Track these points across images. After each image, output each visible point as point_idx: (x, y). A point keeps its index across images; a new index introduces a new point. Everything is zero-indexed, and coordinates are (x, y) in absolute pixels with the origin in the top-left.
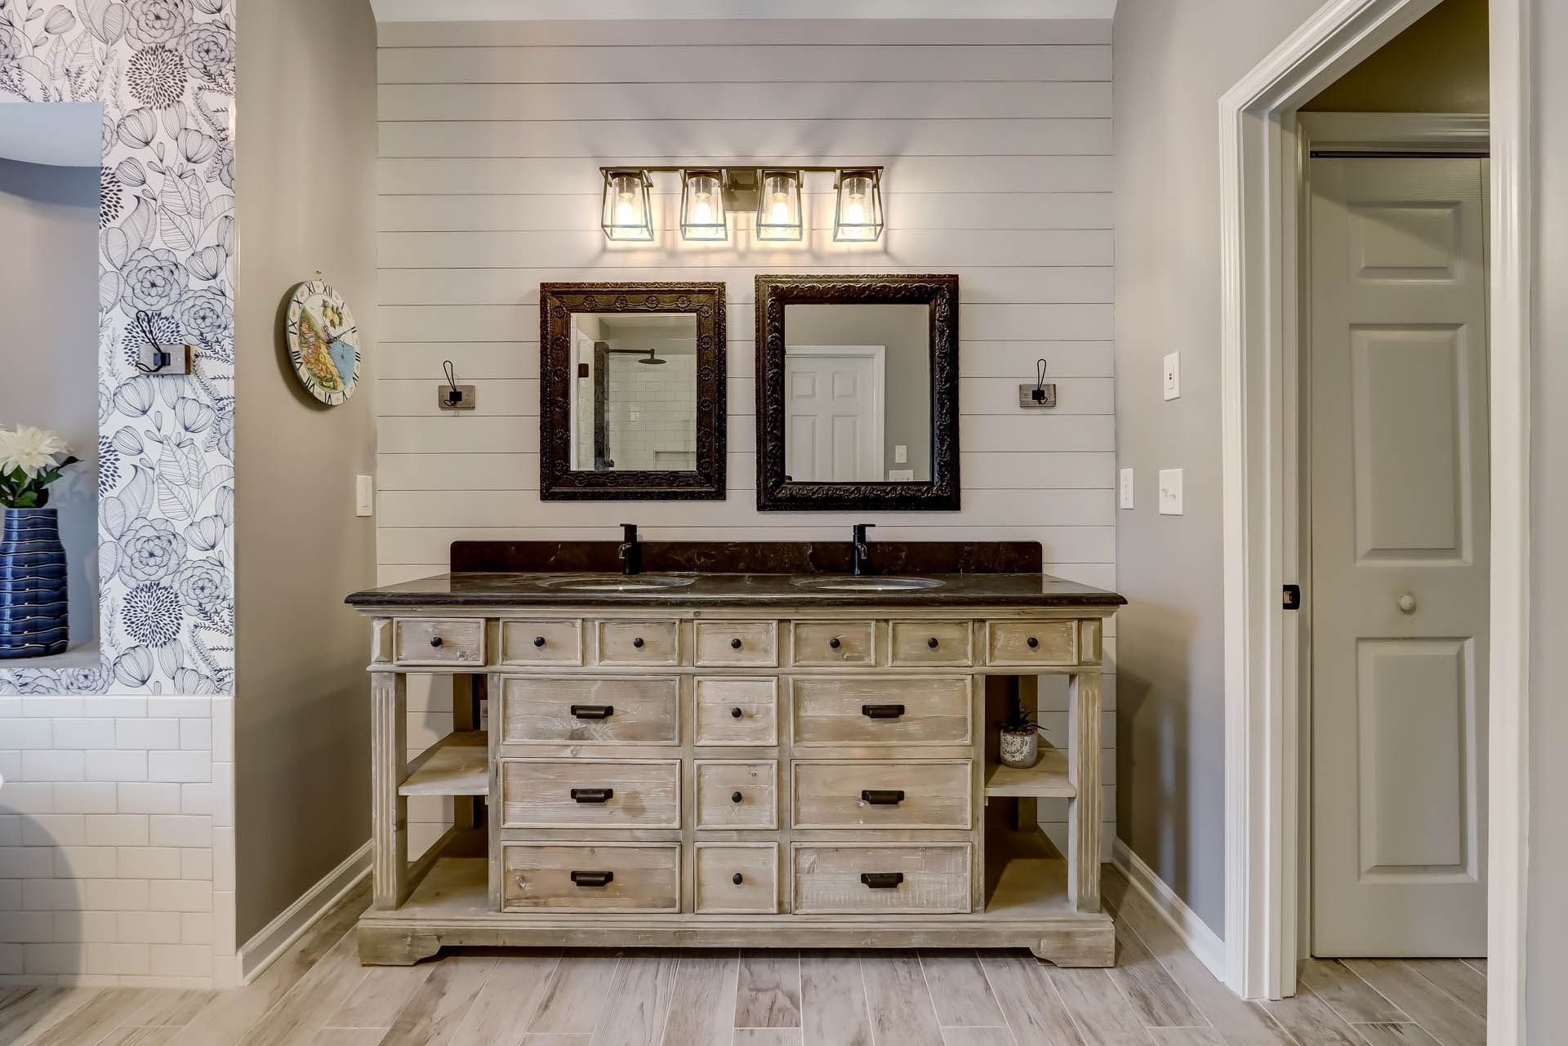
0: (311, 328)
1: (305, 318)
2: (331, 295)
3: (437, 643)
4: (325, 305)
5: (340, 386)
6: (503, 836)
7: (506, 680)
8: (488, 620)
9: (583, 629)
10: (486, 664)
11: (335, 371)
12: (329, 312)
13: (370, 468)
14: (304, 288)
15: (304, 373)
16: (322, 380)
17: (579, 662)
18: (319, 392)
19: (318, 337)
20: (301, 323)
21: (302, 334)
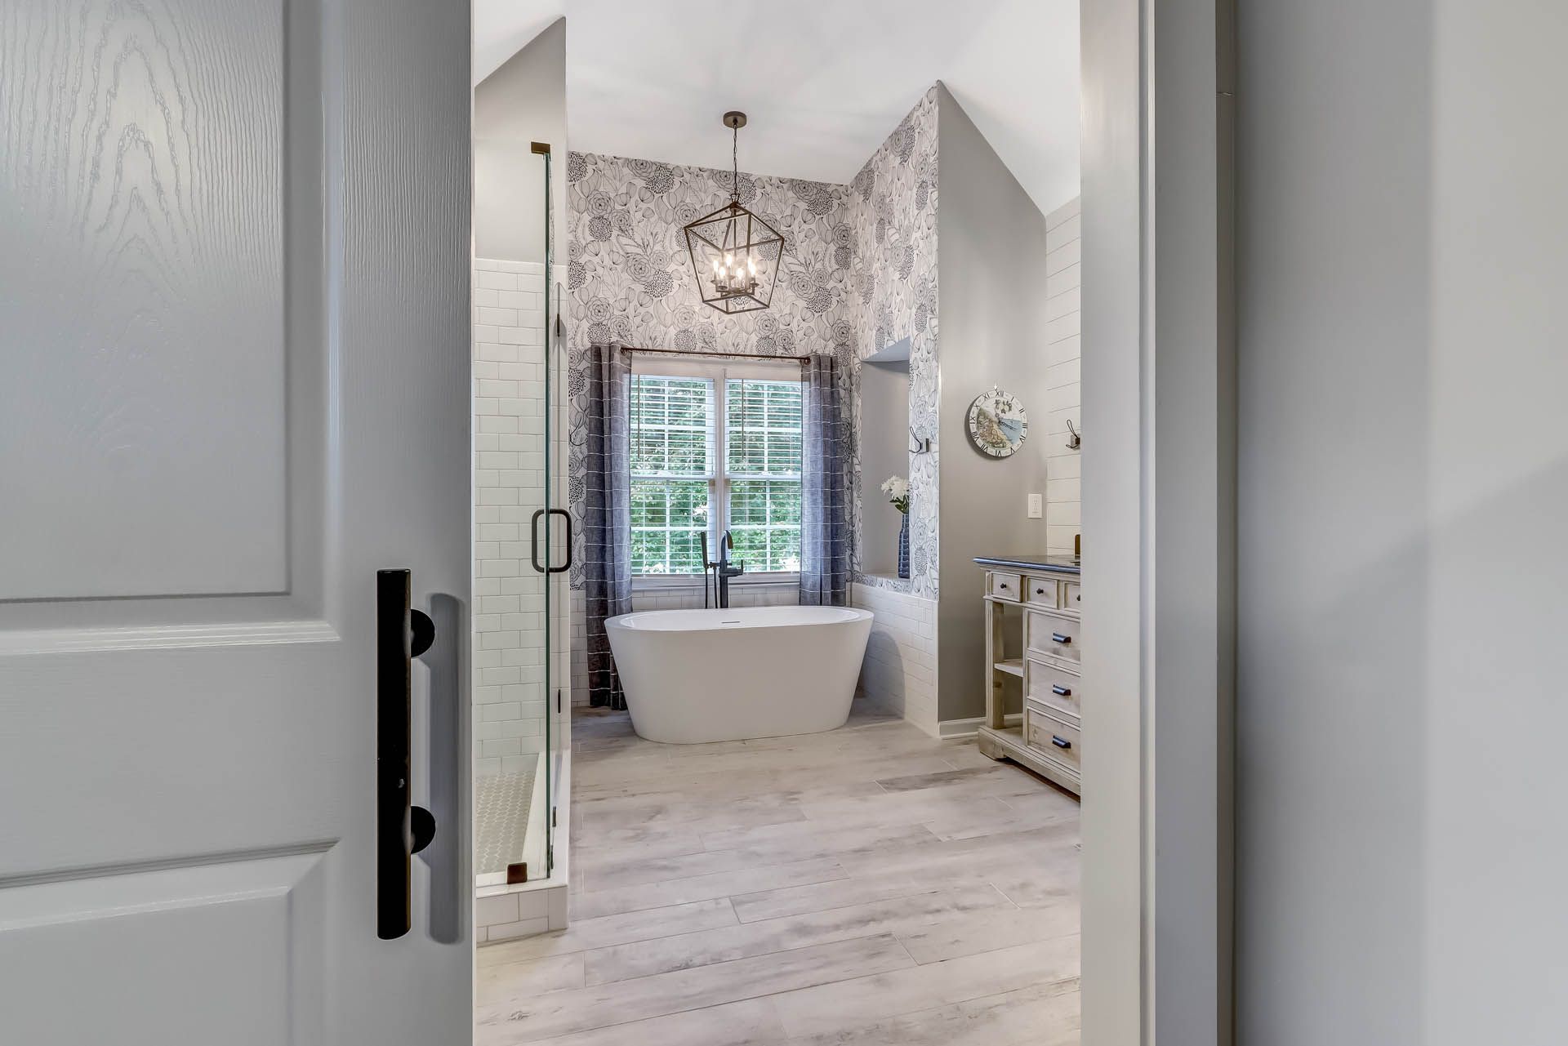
0: (986, 418)
1: (981, 413)
2: (1002, 396)
3: (1003, 586)
4: (997, 402)
5: (1009, 445)
6: (1029, 703)
7: (1029, 612)
8: (1023, 576)
9: (1058, 584)
10: (1022, 601)
11: (1004, 437)
12: (1001, 406)
13: (1041, 487)
14: (982, 398)
15: (980, 442)
16: (993, 445)
17: (1055, 606)
18: (991, 451)
19: (991, 421)
20: (978, 418)
21: (979, 422)
